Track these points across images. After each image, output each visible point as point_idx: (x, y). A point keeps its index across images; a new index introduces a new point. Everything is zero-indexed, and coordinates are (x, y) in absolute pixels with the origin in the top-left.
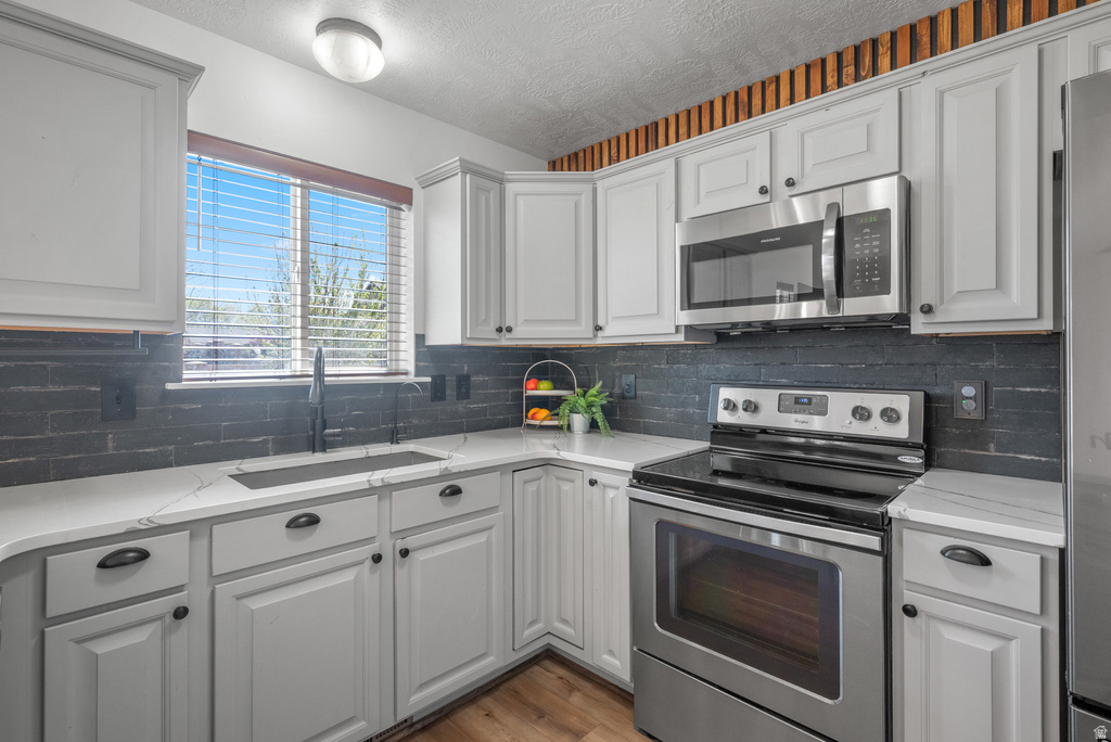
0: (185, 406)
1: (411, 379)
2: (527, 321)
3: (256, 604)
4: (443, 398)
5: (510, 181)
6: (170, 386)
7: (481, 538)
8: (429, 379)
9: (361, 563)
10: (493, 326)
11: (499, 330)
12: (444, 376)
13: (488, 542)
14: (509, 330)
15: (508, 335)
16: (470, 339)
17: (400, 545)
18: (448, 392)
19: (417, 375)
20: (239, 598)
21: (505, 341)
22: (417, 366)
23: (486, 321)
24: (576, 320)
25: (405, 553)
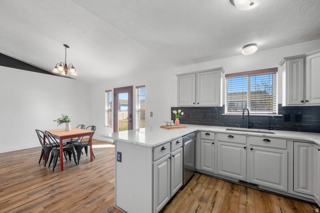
0: (225, 118)
1: (277, 115)
2: (315, 98)
3: (223, 146)
4: (289, 121)
5: (308, 56)
6: (223, 114)
7: (279, 155)
8: (282, 115)
9: (242, 148)
10: (300, 100)
11: (302, 102)
12: (290, 115)
13: (281, 157)
14: (307, 101)
15: (307, 103)
16: (289, 105)
17: (251, 147)
18: (291, 119)
19: (279, 114)
20: (221, 145)
22: (278, 112)
23: (297, 99)
25: (252, 149)
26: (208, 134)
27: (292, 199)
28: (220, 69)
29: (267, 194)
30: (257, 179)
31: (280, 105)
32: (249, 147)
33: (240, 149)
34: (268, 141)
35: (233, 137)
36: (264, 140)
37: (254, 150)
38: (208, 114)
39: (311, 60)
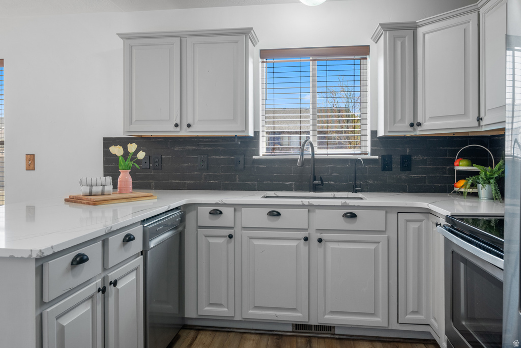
0: (261, 166)
1: (369, 156)
2: (432, 118)
3: (257, 242)
4: (390, 169)
5: (420, 26)
6: (254, 157)
7: (372, 247)
8: (377, 157)
10: (407, 123)
11: (412, 125)
12: (391, 156)
13: (376, 250)
14: (419, 124)
15: (419, 128)
16: (389, 132)
17: (319, 236)
18: (394, 165)
19: (372, 155)
20: (251, 238)
21: (419, 132)
22: (372, 150)
23: (402, 120)
24: (465, 114)
25: (320, 240)
26: (216, 213)
27: (396, 342)
28: (246, 32)
29: (352, 342)
30: (332, 312)
31: (374, 133)
32: (315, 237)
33: (294, 244)
34: (353, 216)
35: (279, 214)
36: (345, 215)
37: (327, 241)
38: (217, 157)
39: (424, 35)
